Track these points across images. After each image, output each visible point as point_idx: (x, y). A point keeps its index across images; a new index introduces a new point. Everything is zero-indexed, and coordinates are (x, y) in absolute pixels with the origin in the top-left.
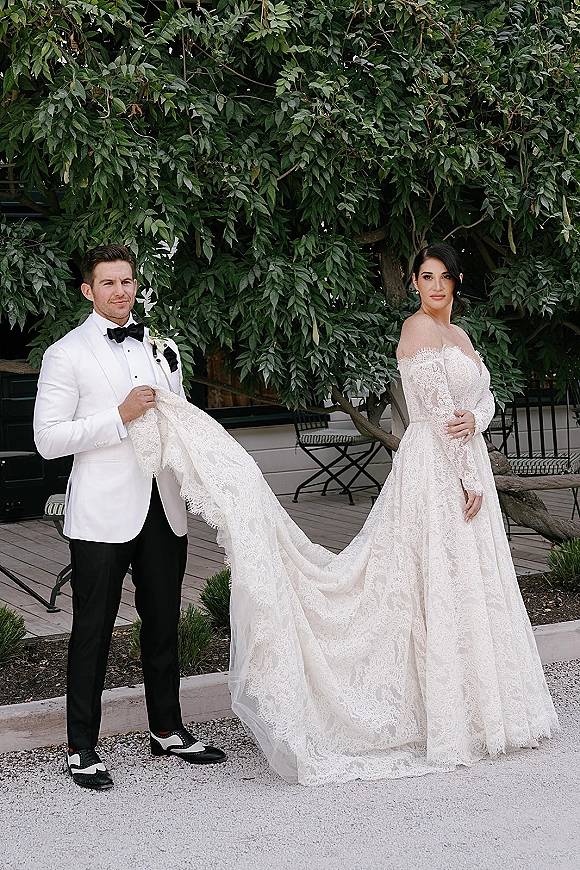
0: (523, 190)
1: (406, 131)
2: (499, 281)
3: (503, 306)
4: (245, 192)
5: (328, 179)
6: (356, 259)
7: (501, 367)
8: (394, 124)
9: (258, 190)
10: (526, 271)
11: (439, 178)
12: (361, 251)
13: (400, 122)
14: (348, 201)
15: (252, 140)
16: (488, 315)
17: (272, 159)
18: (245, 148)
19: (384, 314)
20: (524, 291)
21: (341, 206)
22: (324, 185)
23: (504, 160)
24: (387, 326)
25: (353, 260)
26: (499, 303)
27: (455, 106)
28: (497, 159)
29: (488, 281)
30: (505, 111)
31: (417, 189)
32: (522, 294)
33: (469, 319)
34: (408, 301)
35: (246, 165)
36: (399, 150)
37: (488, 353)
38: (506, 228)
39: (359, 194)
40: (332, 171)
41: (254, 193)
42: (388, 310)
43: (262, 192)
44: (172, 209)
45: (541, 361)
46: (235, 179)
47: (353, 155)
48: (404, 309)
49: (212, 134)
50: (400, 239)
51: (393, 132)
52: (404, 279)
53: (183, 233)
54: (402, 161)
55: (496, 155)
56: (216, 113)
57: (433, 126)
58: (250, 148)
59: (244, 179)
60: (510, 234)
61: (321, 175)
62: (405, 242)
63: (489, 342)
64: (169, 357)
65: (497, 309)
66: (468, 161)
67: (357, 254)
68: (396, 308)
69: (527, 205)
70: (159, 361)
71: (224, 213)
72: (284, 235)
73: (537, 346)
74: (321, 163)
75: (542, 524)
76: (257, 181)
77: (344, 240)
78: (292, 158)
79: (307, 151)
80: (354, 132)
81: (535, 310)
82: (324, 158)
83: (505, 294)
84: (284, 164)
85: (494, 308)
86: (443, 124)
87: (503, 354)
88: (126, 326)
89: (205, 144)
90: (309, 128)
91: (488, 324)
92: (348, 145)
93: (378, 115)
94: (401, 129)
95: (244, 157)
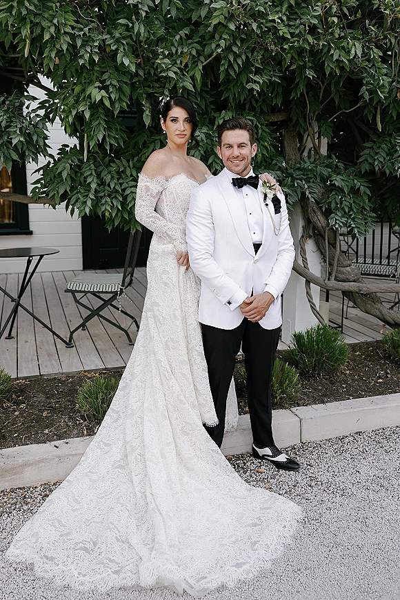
0: (393, 82)
1: (305, 26)
2: (366, 151)
3: (368, 169)
4: (175, 73)
5: (240, 63)
6: (263, 130)
7: (362, 211)
8: (296, 20)
9: (187, 72)
10: (386, 145)
11: (329, 67)
12: (266, 126)
13: (301, 19)
14: (255, 82)
15: (184, 32)
16: (355, 175)
17: (199, 48)
18: (178, 37)
19: (283, 172)
20: (384, 159)
21: (249, 86)
22: (237, 68)
23: (381, 54)
24: (284, 180)
25: (260, 131)
26: (365, 167)
27: (346, 7)
28: (376, 53)
29: (357, 152)
30: (387, 12)
31: (310, 74)
32: (382, 161)
33: (342, 178)
34: (300, 163)
35: (177, 50)
36: (298, 41)
37: (354, 202)
38: (376, 112)
39: (266, 78)
40: (244, 57)
41: (184, 75)
42: (286, 169)
43: (191, 74)
44: (115, 83)
45: (386, 207)
46: (167, 61)
47: (262, 45)
48: (297, 169)
49: (148, 22)
50: (298, 119)
51: (294, 25)
52: (299, 148)
53: (126, 102)
54: (301, 51)
55: (376, 50)
56: (152, 5)
57: (327, 22)
58: (181, 37)
59: (176, 63)
60: (378, 117)
61: (235, 60)
62: (301, 121)
63: (355, 194)
64: (275, 203)
65: (363, 171)
66: (353, 52)
67: (263, 127)
68: (291, 168)
69: (394, 93)
70: (267, 205)
71: (161, 90)
72: (209, 110)
73: (385, 196)
74: (235, 49)
75: (378, 314)
76: (186, 66)
77: (254, 116)
78: (213, 46)
79: (224, 39)
80: (262, 23)
81: (390, 172)
82: (238, 45)
83: (370, 161)
84: (207, 51)
85: (361, 171)
86: (336, 20)
87: (364, 202)
88: (246, 177)
89: (139, 28)
90: (226, 18)
91: (356, 181)
92: (258, 35)
93: (284, 11)
94: (301, 24)
95: (176, 44)
